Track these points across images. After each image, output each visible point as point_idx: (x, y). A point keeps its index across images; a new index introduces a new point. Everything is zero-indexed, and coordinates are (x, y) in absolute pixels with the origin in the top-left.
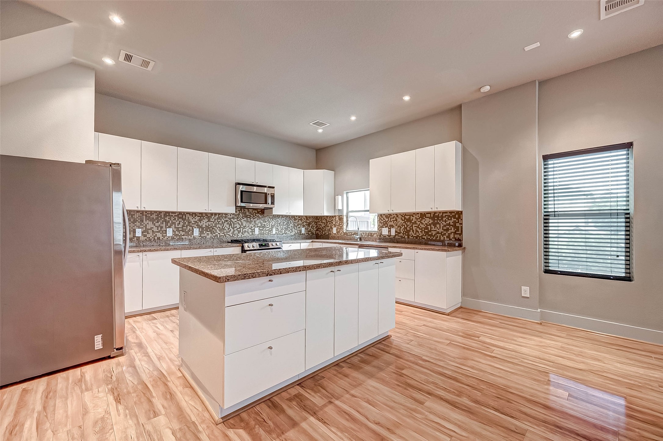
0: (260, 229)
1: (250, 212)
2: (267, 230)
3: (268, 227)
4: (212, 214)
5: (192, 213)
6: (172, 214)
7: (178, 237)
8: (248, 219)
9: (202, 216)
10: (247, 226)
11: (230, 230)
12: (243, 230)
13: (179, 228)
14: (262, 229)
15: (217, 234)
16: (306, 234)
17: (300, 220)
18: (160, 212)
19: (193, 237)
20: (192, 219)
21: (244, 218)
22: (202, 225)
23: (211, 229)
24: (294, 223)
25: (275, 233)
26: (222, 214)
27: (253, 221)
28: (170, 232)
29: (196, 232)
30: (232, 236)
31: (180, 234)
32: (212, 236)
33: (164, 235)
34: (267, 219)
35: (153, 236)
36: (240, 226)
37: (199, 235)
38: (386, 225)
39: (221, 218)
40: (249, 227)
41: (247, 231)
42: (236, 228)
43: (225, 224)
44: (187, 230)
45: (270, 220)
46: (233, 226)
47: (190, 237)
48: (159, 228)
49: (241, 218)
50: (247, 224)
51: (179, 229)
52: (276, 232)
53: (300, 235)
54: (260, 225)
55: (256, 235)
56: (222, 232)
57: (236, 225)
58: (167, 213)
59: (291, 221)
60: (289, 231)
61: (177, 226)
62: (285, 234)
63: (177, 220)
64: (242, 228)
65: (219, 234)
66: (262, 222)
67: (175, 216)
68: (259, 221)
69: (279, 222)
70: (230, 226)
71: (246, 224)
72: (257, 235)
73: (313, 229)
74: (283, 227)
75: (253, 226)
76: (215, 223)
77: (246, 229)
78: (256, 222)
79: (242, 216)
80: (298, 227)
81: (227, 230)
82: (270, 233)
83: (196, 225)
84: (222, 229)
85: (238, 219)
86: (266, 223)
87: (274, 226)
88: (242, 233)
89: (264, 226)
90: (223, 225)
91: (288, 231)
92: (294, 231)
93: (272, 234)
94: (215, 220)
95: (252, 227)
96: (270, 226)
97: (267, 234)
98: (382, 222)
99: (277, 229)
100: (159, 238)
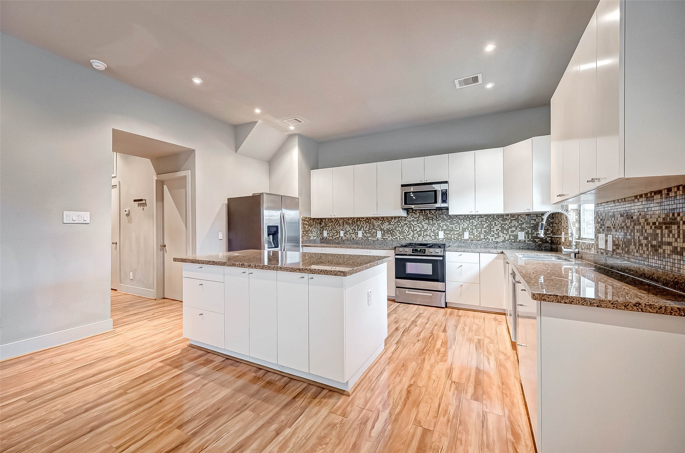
0: (446, 232)
1: (433, 213)
2: (455, 234)
3: (457, 231)
4: (392, 218)
5: (376, 218)
6: (362, 220)
7: (366, 238)
8: (430, 221)
9: (384, 220)
10: (429, 229)
11: (410, 233)
12: (424, 233)
13: (367, 230)
14: (449, 232)
15: (397, 236)
16: (528, 241)
18: (354, 218)
19: (376, 238)
20: (376, 223)
21: (425, 221)
22: (384, 228)
23: (392, 232)
24: (502, 224)
26: (402, 217)
27: (436, 223)
28: (360, 234)
29: (379, 235)
30: (411, 239)
31: (367, 236)
32: (393, 239)
33: (357, 236)
34: (455, 221)
35: (350, 237)
36: (420, 229)
37: (382, 237)
38: (603, 227)
39: (401, 221)
40: (431, 231)
41: (429, 234)
42: (416, 232)
43: (405, 228)
44: (372, 233)
45: (459, 222)
46: (413, 229)
47: (374, 238)
48: (354, 230)
49: (421, 221)
50: (429, 227)
51: (367, 232)
52: (469, 237)
53: (515, 242)
54: (446, 228)
55: (440, 239)
56: (402, 235)
57: (416, 228)
58: (359, 219)
59: (495, 223)
60: (493, 236)
61: (365, 229)
62: (485, 240)
63: (365, 224)
64: (422, 232)
65: (399, 237)
66: (448, 225)
67: (364, 221)
68: (444, 223)
69: (474, 224)
70: (410, 229)
71: (427, 227)
72: (442, 240)
74: (481, 231)
75: (436, 229)
76: (395, 226)
77: (427, 232)
78: (440, 224)
79: (422, 219)
81: (407, 233)
82: (460, 237)
83: (379, 228)
84: (401, 232)
85: (419, 222)
86: (454, 226)
87: (467, 229)
88: (422, 237)
89: (452, 229)
90: (403, 228)
91: (490, 236)
92: (503, 236)
93: (463, 239)
94: (395, 224)
95: (435, 231)
96: (460, 229)
97: (455, 238)
98: (599, 220)
99: (471, 233)
100: (353, 238)
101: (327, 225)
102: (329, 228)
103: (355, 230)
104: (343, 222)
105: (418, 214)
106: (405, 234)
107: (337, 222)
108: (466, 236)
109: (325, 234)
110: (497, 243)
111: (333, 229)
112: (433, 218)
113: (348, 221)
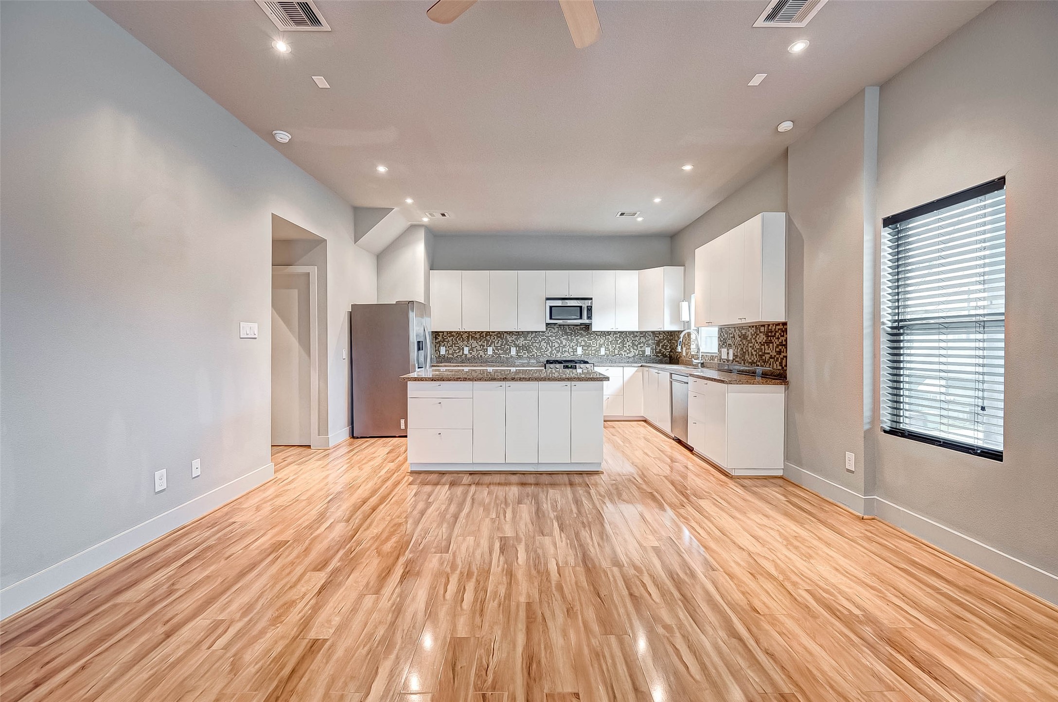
0: (584, 348)
1: (571, 329)
2: (592, 350)
3: (594, 347)
4: (528, 333)
5: (510, 332)
6: (492, 334)
7: (497, 355)
8: (569, 337)
9: (519, 335)
10: (567, 345)
11: (548, 349)
12: (562, 349)
14: (587, 348)
15: (534, 353)
16: (653, 356)
17: (642, 336)
18: (482, 332)
19: (510, 355)
20: (510, 338)
21: (563, 336)
22: (519, 344)
23: (528, 348)
24: (633, 341)
25: (604, 354)
26: (539, 332)
27: (575, 339)
28: (490, 351)
29: (513, 351)
30: (549, 356)
31: (498, 353)
32: (529, 355)
33: (486, 353)
34: (593, 337)
35: (477, 354)
36: (558, 346)
37: (516, 354)
38: (725, 344)
40: (570, 347)
41: (567, 350)
42: (555, 348)
43: (542, 343)
44: (505, 349)
45: (597, 338)
46: (551, 345)
47: (508, 355)
48: (482, 346)
49: (560, 336)
50: (567, 343)
51: (498, 348)
53: (643, 357)
54: (584, 344)
55: (579, 356)
56: (539, 352)
57: (554, 344)
59: (627, 339)
60: (625, 351)
61: (496, 345)
62: (618, 356)
63: (496, 339)
64: (561, 348)
66: (586, 341)
67: (495, 335)
68: (584, 339)
69: (610, 341)
70: (548, 345)
72: (583, 356)
73: (666, 349)
74: (616, 347)
75: (575, 346)
76: (531, 342)
77: (566, 348)
78: (579, 340)
79: (561, 334)
80: (639, 347)
82: (597, 353)
83: (513, 344)
84: (538, 349)
85: (557, 338)
86: (591, 342)
87: (603, 346)
88: (561, 353)
89: (589, 346)
90: (540, 344)
91: (623, 352)
92: (634, 352)
93: (599, 354)
94: (532, 339)
96: (597, 345)
97: (593, 354)
98: (722, 339)
99: (607, 349)
100: (481, 356)
101: (446, 340)
102: (448, 344)
103: (484, 346)
104: (468, 337)
105: (557, 329)
106: (543, 350)
107: (460, 336)
108: (603, 351)
109: (443, 351)
110: (629, 358)
111: (454, 345)
112: (572, 334)
113: (474, 335)
